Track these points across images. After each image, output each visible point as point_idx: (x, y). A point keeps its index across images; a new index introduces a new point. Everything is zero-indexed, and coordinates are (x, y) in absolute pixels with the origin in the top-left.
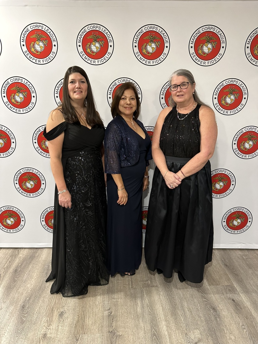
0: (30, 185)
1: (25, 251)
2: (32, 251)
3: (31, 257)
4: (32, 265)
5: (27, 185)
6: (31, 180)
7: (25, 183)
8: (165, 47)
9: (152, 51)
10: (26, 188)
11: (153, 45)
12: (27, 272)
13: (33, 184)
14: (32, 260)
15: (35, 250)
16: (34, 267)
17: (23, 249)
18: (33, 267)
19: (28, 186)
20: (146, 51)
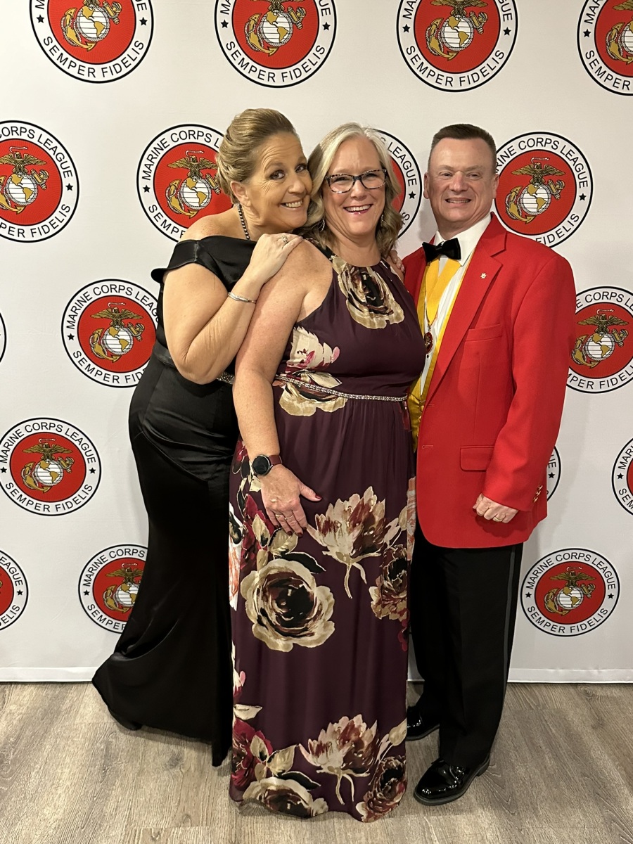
0: (47, 474)
1: (25, 693)
2: (50, 691)
3: (45, 713)
4: (52, 741)
5: (39, 474)
6: (52, 459)
7: (32, 469)
8: (502, 33)
9: (458, 46)
10: (34, 485)
11: (464, 26)
12: (36, 763)
13: (58, 470)
14: (51, 723)
15: (58, 689)
16: (61, 746)
17: (20, 686)
18: (56, 747)
19: (41, 478)
20: (440, 45)
